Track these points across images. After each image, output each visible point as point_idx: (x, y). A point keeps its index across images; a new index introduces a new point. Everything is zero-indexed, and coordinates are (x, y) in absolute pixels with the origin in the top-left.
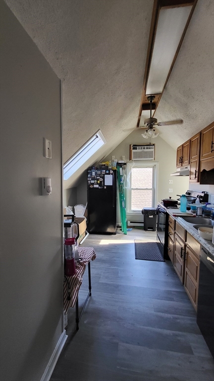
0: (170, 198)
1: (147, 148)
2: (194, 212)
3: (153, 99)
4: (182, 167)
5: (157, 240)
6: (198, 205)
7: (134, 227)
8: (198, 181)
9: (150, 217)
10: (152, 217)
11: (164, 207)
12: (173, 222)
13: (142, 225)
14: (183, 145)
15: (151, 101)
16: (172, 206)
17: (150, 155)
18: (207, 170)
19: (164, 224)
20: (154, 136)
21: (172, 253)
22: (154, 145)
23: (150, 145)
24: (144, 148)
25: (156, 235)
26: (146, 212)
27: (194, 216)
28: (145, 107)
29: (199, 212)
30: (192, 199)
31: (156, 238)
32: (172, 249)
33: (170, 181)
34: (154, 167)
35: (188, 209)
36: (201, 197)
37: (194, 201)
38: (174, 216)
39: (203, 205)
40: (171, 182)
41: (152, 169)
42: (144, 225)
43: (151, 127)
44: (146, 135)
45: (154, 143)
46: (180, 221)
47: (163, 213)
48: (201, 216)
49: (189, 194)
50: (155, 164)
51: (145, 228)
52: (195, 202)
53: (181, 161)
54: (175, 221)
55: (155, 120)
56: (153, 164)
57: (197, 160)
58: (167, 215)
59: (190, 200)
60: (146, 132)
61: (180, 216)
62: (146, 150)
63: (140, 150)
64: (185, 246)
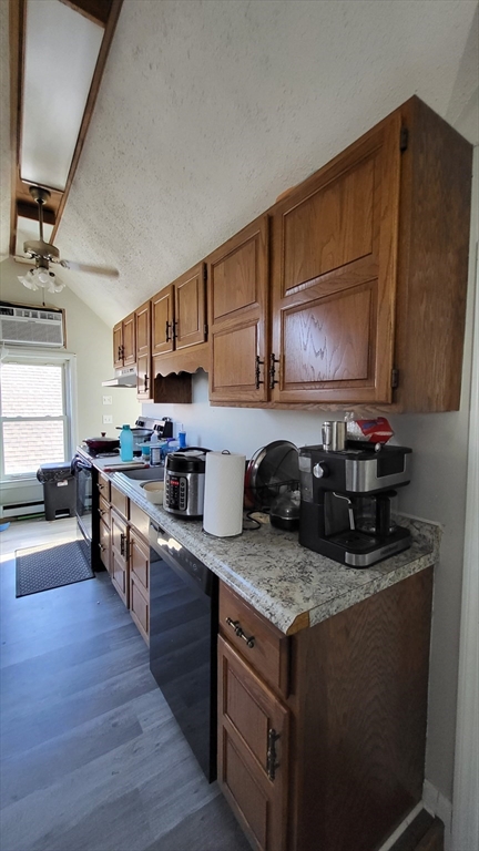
0: (104, 434)
1: (43, 317)
2: (147, 460)
3: (46, 199)
4: (125, 369)
5: (78, 534)
6: (155, 443)
7: (16, 519)
8: (151, 398)
9: (60, 484)
10: (66, 483)
11: (88, 456)
12: (106, 486)
13: (41, 508)
14: (123, 322)
15: (40, 201)
16: (107, 452)
17: (53, 334)
18: (164, 376)
19: (90, 497)
20: (53, 289)
21: (108, 551)
22: (60, 311)
23: (47, 310)
24: (35, 316)
25: (76, 525)
26: (47, 476)
27: (147, 467)
28: (24, 208)
29: (156, 457)
30: (147, 432)
31: (75, 532)
32: (107, 544)
33: (106, 398)
34: (65, 365)
35: (138, 454)
36: (160, 428)
37: (148, 438)
38: (106, 471)
39: (162, 443)
40: (108, 400)
41: (60, 369)
42: (46, 507)
43: (43, 265)
44: (30, 281)
45: (61, 307)
46: (119, 480)
47: (88, 469)
48: (158, 464)
49: (142, 424)
50: (67, 357)
51: (49, 515)
52: (149, 440)
53: (121, 354)
54: (110, 482)
55: (55, 252)
56: (62, 358)
57: (148, 354)
58: (94, 472)
59: (142, 437)
60: (29, 274)
61: (119, 471)
62: (39, 321)
63: (25, 320)
64: (129, 528)
